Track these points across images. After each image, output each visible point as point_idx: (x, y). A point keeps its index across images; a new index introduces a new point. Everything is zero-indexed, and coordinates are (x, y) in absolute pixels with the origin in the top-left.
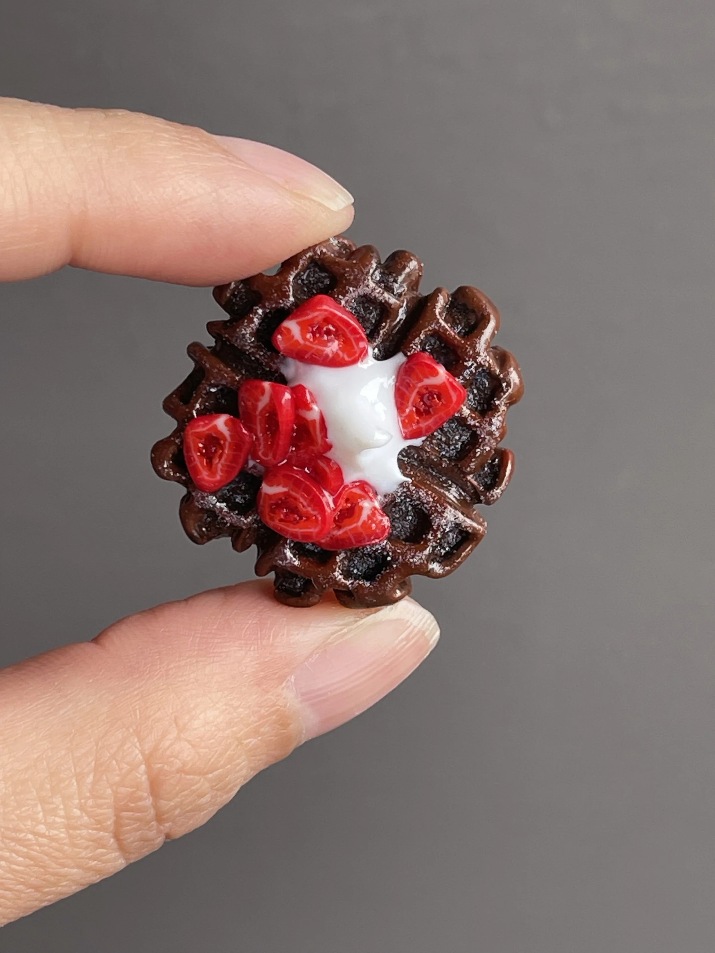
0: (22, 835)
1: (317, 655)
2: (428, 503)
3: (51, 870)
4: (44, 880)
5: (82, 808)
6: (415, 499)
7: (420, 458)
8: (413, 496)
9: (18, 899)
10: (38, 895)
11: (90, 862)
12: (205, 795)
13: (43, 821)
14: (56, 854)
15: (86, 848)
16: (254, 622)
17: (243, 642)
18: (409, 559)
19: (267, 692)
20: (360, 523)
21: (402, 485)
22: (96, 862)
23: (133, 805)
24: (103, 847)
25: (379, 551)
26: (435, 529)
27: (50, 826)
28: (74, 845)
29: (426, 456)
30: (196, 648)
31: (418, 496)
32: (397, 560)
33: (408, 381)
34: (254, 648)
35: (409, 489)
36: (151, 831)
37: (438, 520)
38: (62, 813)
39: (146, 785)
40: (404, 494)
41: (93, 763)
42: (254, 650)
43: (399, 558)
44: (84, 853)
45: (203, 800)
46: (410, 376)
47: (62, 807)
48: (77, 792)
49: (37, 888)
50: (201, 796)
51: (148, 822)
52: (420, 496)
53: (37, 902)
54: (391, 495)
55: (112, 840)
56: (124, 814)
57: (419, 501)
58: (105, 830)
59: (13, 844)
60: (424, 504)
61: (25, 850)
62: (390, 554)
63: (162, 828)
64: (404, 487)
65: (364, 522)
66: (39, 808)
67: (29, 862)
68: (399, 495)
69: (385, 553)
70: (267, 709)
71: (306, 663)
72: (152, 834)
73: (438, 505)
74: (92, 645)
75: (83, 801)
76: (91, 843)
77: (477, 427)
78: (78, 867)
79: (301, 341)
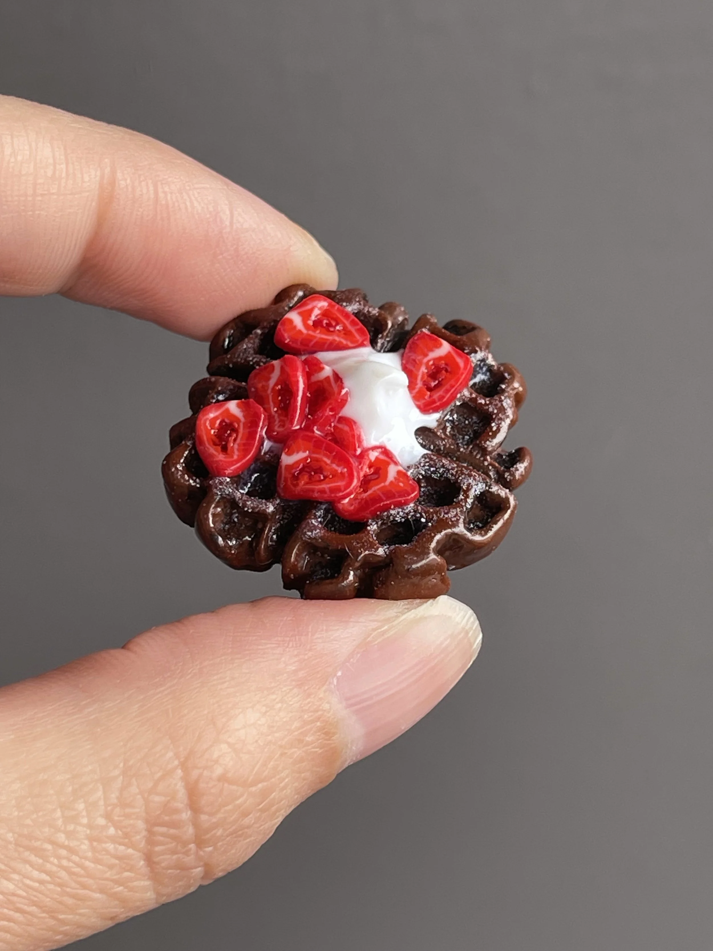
0: (38, 844)
1: (359, 655)
2: (453, 469)
3: (68, 890)
4: (61, 903)
5: (108, 816)
6: (440, 466)
7: (437, 448)
8: (436, 465)
9: (28, 925)
10: (52, 922)
11: (116, 886)
12: (249, 814)
13: (63, 828)
14: (77, 870)
15: (111, 867)
16: (289, 619)
17: (279, 639)
18: (444, 516)
19: (309, 695)
20: (388, 483)
21: (424, 456)
22: (121, 888)
23: (167, 818)
24: (131, 869)
25: (411, 514)
26: (465, 489)
27: (69, 835)
28: (96, 861)
29: (442, 444)
30: (230, 646)
31: (441, 464)
32: (432, 519)
33: (413, 357)
34: (293, 645)
35: (431, 459)
36: (188, 856)
37: (466, 480)
38: (85, 821)
39: (182, 793)
40: (427, 464)
41: (122, 765)
42: (293, 647)
43: (433, 517)
44: (109, 873)
45: (247, 821)
46: (415, 353)
47: (84, 813)
48: (102, 797)
49: (51, 912)
50: (245, 814)
51: (185, 844)
52: (443, 463)
53: (51, 933)
54: (414, 465)
55: (142, 863)
56: (157, 829)
57: (444, 468)
58: (132, 845)
59: (27, 853)
60: (449, 470)
61: (40, 861)
62: (424, 514)
63: (201, 853)
64: (425, 458)
65: (392, 482)
66: (59, 813)
67: (44, 877)
68: (422, 465)
69: (418, 515)
70: (310, 714)
71: (347, 664)
72: (189, 860)
74: (123, 651)
75: (109, 808)
76: (117, 862)
77: (488, 405)
78: (102, 891)
79: (304, 331)
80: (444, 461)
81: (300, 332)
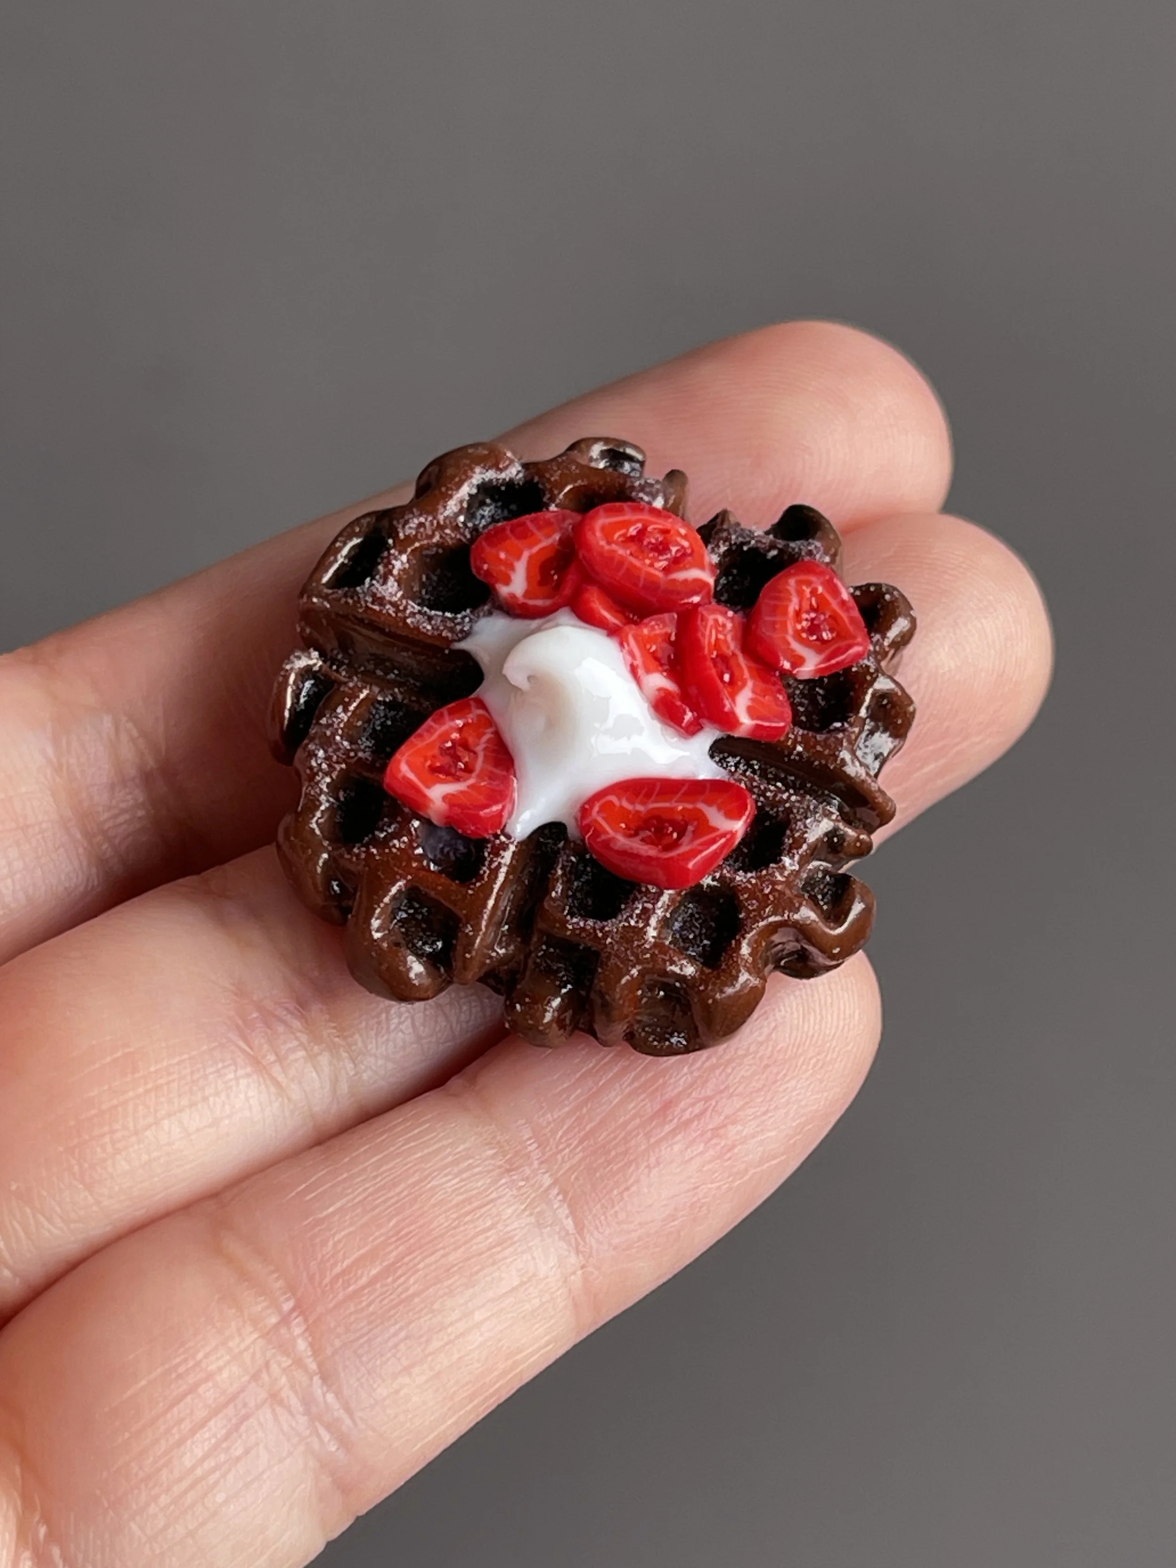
6: (437, 618)
8: (442, 621)
18: (427, 521)
20: (526, 555)
26: (390, 577)
31: (433, 622)
33: (494, 786)
37: (389, 592)
40: (457, 621)
43: (445, 517)
52: (430, 624)
54: (482, 616)
60: (420, 611)
64: (462, 632)
65: (519, 558)
68: (467, 620)
69: (470, 522)
73: (394, 615)
79: (701, 806)
80: (429, 627)
81: (710, 803)
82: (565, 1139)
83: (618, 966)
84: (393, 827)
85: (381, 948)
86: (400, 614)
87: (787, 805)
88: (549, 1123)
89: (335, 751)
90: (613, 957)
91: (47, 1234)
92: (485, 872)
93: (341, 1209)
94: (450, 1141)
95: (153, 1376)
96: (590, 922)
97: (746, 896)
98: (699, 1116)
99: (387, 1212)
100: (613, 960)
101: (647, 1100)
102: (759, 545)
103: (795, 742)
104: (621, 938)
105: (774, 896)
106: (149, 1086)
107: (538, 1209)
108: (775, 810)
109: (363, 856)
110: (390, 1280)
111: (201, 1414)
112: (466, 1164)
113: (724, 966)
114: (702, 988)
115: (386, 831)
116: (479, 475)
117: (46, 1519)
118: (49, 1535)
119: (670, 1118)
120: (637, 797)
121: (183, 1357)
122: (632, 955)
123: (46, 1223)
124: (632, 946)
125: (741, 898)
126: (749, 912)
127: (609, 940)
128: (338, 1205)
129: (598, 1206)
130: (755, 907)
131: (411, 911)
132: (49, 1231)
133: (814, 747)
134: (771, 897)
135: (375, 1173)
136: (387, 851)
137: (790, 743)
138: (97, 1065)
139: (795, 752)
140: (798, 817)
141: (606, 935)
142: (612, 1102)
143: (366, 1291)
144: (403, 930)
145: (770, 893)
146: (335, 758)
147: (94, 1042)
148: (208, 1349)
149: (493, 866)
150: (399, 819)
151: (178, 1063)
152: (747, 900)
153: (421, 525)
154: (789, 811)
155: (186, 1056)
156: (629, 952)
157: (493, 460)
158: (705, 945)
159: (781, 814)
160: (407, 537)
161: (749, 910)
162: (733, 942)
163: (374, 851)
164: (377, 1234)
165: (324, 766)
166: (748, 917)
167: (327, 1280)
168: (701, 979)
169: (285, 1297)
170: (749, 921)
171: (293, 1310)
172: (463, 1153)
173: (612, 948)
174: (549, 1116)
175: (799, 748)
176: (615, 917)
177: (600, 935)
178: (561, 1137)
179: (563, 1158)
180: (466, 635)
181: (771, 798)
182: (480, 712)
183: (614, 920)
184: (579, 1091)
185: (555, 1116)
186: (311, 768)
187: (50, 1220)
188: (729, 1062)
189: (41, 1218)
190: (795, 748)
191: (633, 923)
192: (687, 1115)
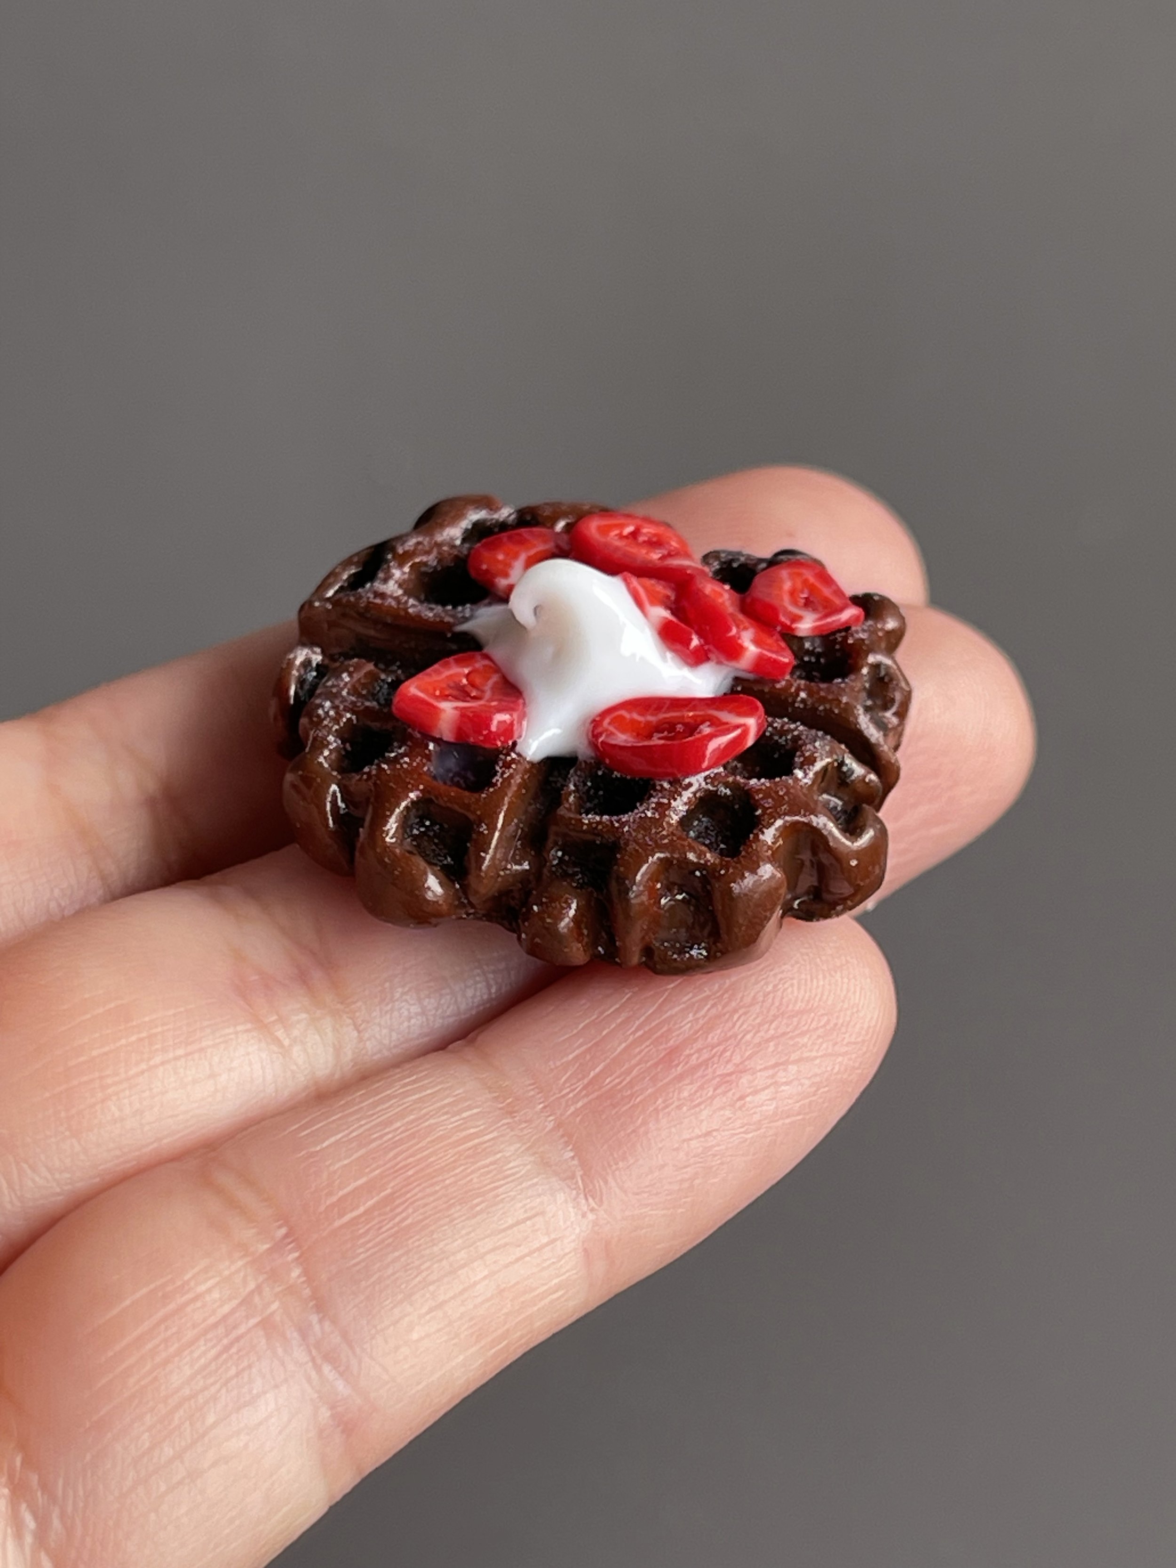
20: (523, 554)
31: (435, 611)
52: (431, 613)
65: (516, 556)
68: (468, 610)
73: (395, 606)
80: (430, 616)
81: (720, 709)
82: (568, 1085)
83: (637, 851)
84: (403, 749)
85: (394, 854)
86: (401, 606)
87: (796, 733)
88: (552, 1070)
89: (342, 702)
90: (631, 843)
91: (30, 1183)
92: (497, 781)
93: (337, 1142)
94: (449, 1084)
95: (138, 1295)
96: (606, 818)
97: (761, 796)
98: (706, 1063)
99: (383, 1146)
100: (632, 846)
101: (652, 1046)
102: (749, 562)
103: (798, 689)
104: (638, 827)
105: (789, 797)
106: (144, 1035)
107: (541, 1149)
108: (784, 738)
109: (374, 772)
110: (388, 1208)
111: (190, 1334)
112: (467, 1104)
113: (743, 853)
114: (722, 872)
115: (397, 752)
116: (475, 516)
117: (22, 1446)
118: (25, 1462)
119: (676, 1062)
120: (647, 710)
121: (170, 1277)
122: (650, 840)
123: (29, 1171)
124: (650, 833)
125: (757, 798)
126: (765, 809)
127: (626, 829)
128: (333, 1139)
129: (605, 1147)
130: (770, 805)
131: (422, 829)
132: (33, 1181)
133: (818, 693)
134: (786, 798)
135: (371, 1112)
136: (398, 766)
137: (793, 690)
138: (88, 1016)
139: (799, 699)
140: (807, 741)
141: (623, 824)
142: (616, 1050)
143: (363, 1219)
144: (415, 843)
145: (785, 794)
146: (342, 707)
147: (87, 996)
148: (196, 1270)
149: (505, 776)
150: (409, 743)
151: (174, 1015)
152: (762, 799)
153: (419, 543)
154: (798, 737)
155: (182, 1009)
156: (647, 839)
157: (486, 502)
158: (722, 849)
159: (789, 742)
160: (406, 553)
161: (764, 807)
162: (751, 836)
163: (385, 766)
164: (374, 1166)
165: (332, 713)
166: (764, 813)
167: (322, 1208)
168: (721, 864)
169: (277, 1224)
170: (766, 817)
171: (286, 1236)
172: (464, 1095)
173: (631, 834)
174: (551, 1063)
175: (803, 695)
176: (632, 811)
177: (617, 825)
178: (565, 1082)
179: (567, 1101)
180: (466, 620)
181: (779, 728)
182: (487, 662)
183: (630, 813)
184: (581, 1040)
185: (558, 1063)
186: (319, 716)
187: (34, 1169)
188: (735, 1011)
189: (25, 1166)
190: (798, 695)
191: (649, 814)
192: (694, 1061)
